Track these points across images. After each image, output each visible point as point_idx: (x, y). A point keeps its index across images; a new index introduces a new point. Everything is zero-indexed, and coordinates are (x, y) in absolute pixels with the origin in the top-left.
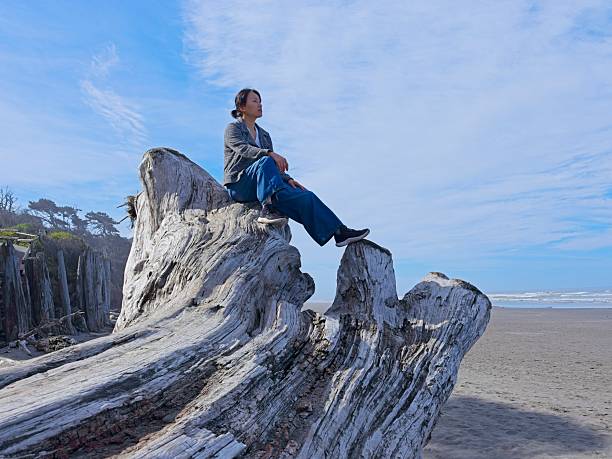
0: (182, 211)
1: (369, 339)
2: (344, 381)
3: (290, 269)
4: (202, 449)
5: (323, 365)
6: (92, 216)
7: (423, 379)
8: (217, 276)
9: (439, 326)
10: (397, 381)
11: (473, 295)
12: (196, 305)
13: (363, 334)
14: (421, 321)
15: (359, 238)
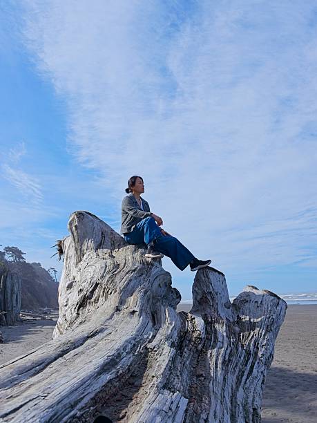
0: (96, 250)
1: (221, 329)
2: (214, 356)
3: (166, 285)
4: (172, 403)
5: (200, 347)
6: (8, 249)
7: (256, 354)
8: (127, 292)
9: (260, 319)
10: (243, 355)
11: (276, 300)
12: (119, 310)
13: (217, 326)
14: (248, 317)
15: (205, 265)
